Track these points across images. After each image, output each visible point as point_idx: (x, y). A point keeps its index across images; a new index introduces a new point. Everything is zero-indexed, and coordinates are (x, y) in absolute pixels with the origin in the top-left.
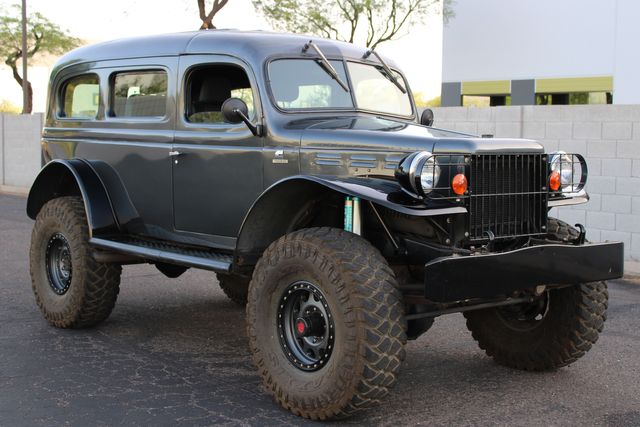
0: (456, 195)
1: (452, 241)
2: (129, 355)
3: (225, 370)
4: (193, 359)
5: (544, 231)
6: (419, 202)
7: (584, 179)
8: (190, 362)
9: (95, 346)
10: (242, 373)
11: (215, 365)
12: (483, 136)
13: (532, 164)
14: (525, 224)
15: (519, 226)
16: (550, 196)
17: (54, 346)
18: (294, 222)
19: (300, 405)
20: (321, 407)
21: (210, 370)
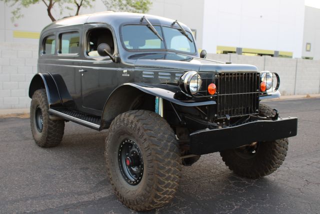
0: (210, 95)
1: (209, 118)
5: (257, 112)
6: (190, 98)
7: (278, 86)
12: (227, 63)
13: (251, 78)
14: (248, 108)
15: (244, 109)
16: (261, 94)
18: (132, 105)
19: (128, 203)
20: (138, 204)
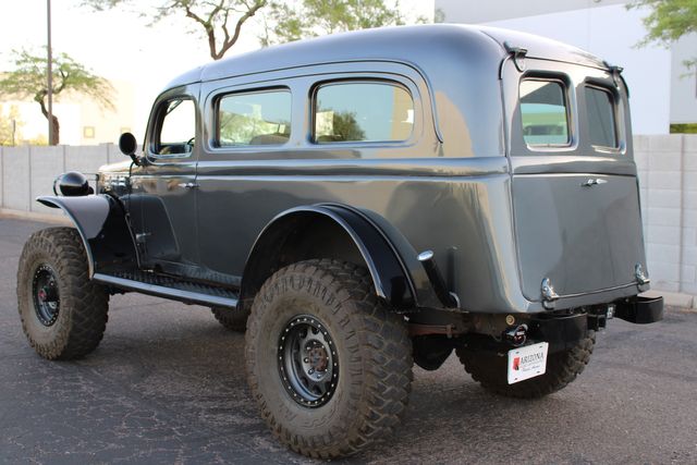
2: (119, 399)
3: (220, 417)
4: (186, 404)
8: (183, 407)
9: (85, 388)
10: (238, 421)
11: (209, 411)
17: (41, 389)
21: (203, 417)
